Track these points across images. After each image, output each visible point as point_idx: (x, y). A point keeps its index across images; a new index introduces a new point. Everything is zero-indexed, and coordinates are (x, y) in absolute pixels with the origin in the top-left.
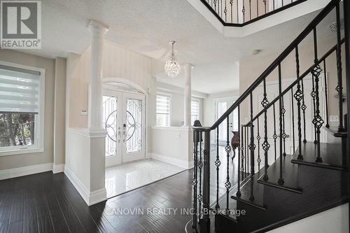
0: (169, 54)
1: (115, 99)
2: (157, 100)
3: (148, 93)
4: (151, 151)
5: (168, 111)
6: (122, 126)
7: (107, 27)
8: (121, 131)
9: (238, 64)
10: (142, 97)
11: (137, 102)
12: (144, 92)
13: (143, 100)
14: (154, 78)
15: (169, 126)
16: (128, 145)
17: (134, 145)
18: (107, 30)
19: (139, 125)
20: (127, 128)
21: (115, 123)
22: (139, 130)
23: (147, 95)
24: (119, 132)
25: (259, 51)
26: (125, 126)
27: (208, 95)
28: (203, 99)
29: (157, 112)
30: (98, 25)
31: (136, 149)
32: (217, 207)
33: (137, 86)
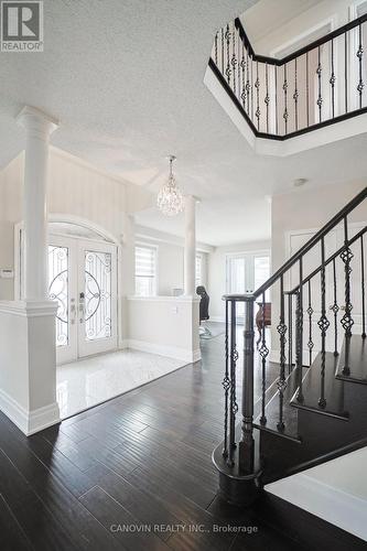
0: (165, 176)
1: (64, 251)
2: (137, 254)
3: (122, 243)
4: (127, 335)
5: (152, 272)
6: (77, 297)
7: (56, 121)
8: (76, 304)
9: (270, 201)
10: (112, 249)
11: (102, 257)
12: (115, 240)
13: (113, 254)
14: (131, 218)
15: (154, 295)
16: (87, 327)
17: (98, 328)
18: (55, 126)
19: (107, 295)
20: (86, 300)
21: (65, 291)
22: (107, 302)
23: (120, 246)
24: (73, 307)
25: (303, 181)
26: (82, 296)
27: (214, 248)
28: (206, 254)
29: (137, 273)
30: (39, 116)
31: (102, 335)
32: (263, 420)
33: (102, 231)
